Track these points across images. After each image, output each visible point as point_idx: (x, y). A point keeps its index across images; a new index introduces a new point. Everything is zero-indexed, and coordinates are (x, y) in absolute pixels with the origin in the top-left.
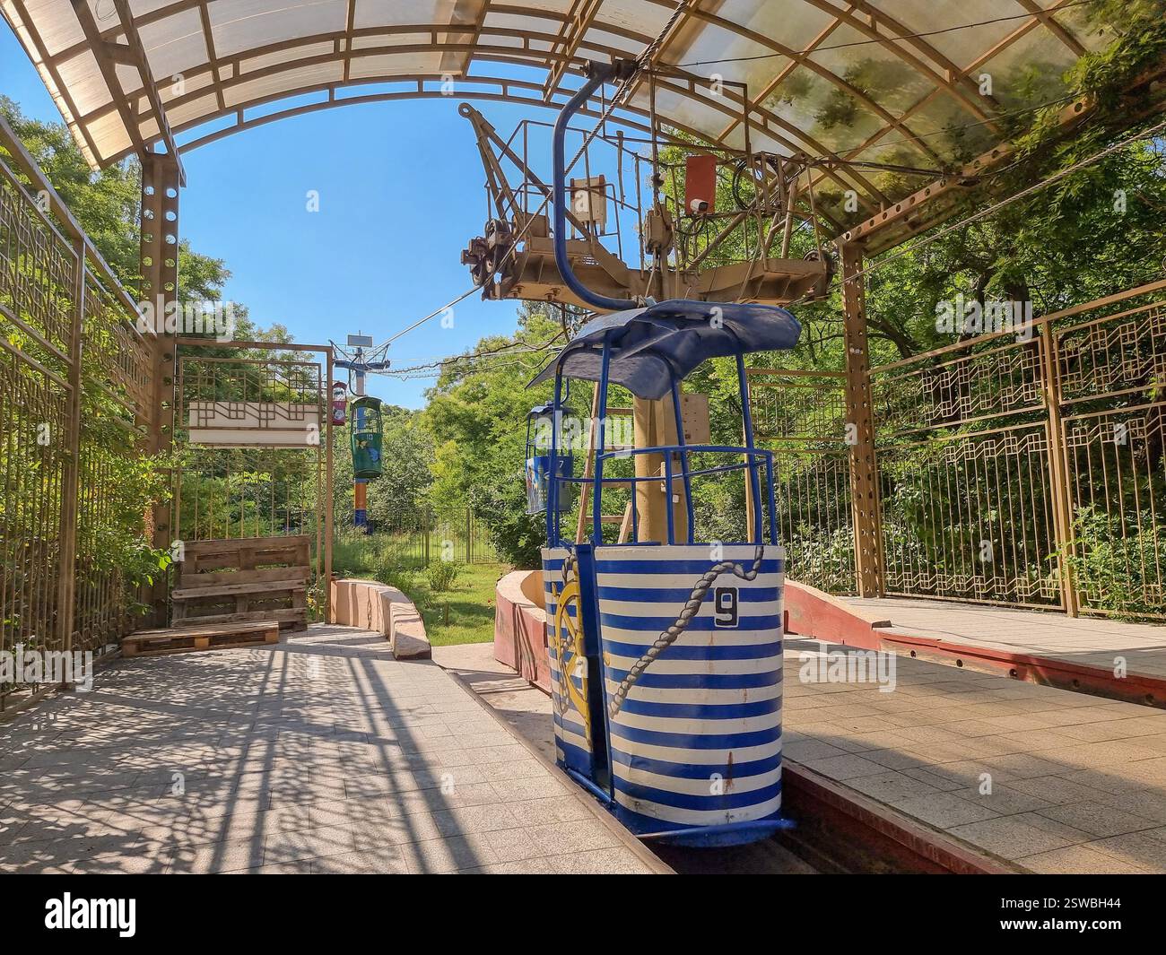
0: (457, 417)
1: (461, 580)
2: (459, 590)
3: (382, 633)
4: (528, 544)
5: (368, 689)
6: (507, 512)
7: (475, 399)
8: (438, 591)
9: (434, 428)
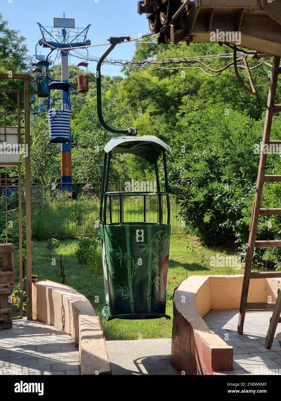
0: (149, 93)
3: (73, 339)
6: (193, 189)
7: (167, 74)
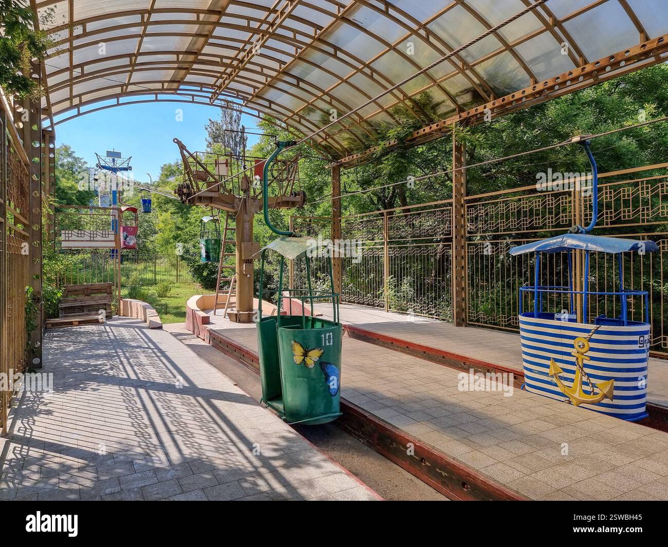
1: (173, 291)
2: (172, 297)
3: (143, 319)
4: (208, 274)
5: (144, 338)
6: (197, 258)
8: (162, 297)
9: (158, 205)
